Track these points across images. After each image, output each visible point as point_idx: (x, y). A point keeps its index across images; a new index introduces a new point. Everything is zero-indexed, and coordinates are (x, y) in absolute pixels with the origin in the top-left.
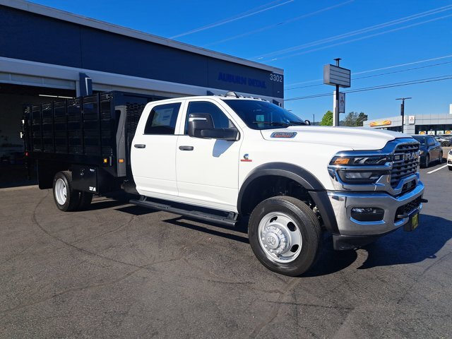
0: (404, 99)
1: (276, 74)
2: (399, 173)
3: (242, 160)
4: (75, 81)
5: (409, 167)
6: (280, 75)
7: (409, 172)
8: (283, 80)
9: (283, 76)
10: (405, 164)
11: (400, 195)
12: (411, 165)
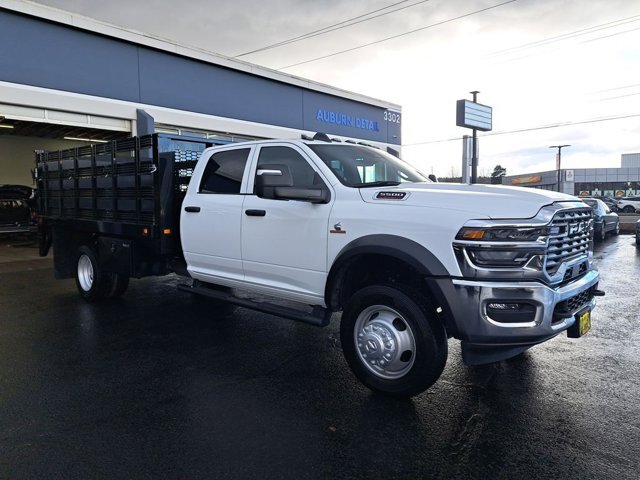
0: (560, 147)
1: (392, 112)
2: (558, 252)
3: (332, 232)
4: (130, 120)
5: (575, 244)
6: (396, 114)
7: (575, 250)
8: (400, 121)
9: (400, 115)
10: (568, 239)
11: (561, 285)
12: (578, 241)
